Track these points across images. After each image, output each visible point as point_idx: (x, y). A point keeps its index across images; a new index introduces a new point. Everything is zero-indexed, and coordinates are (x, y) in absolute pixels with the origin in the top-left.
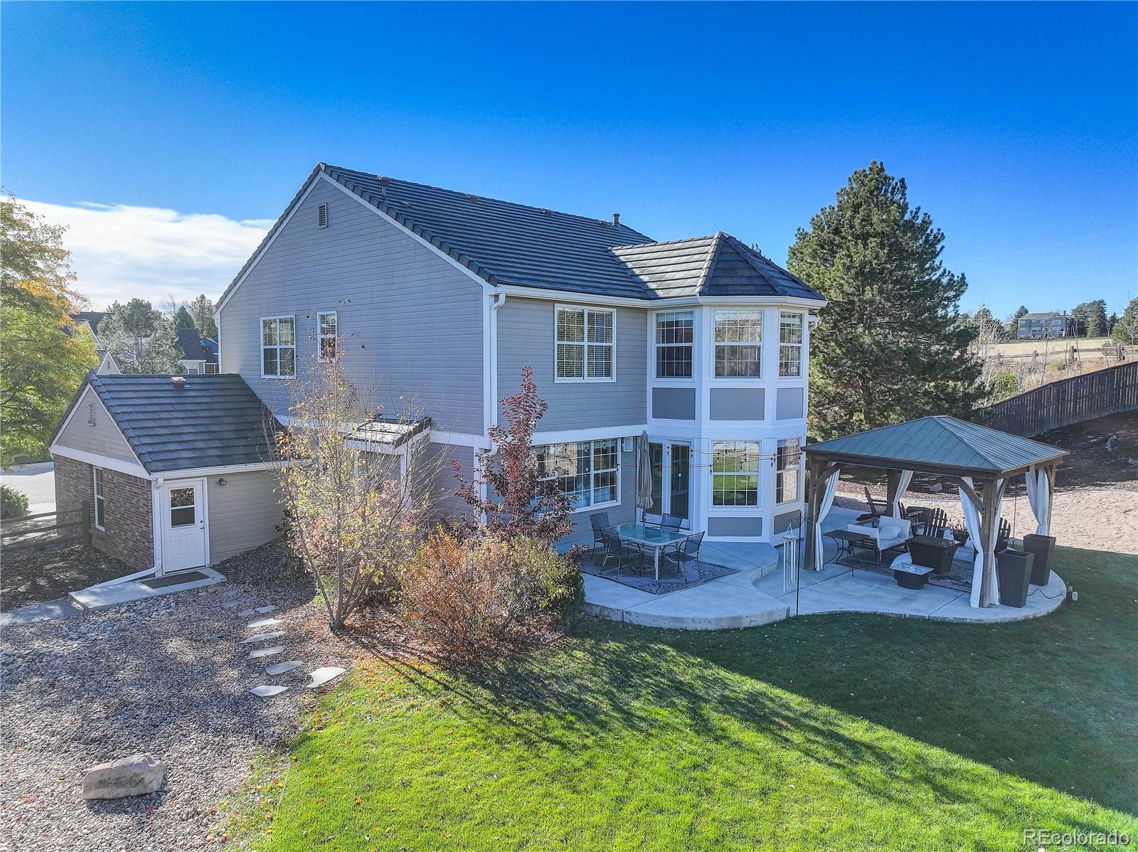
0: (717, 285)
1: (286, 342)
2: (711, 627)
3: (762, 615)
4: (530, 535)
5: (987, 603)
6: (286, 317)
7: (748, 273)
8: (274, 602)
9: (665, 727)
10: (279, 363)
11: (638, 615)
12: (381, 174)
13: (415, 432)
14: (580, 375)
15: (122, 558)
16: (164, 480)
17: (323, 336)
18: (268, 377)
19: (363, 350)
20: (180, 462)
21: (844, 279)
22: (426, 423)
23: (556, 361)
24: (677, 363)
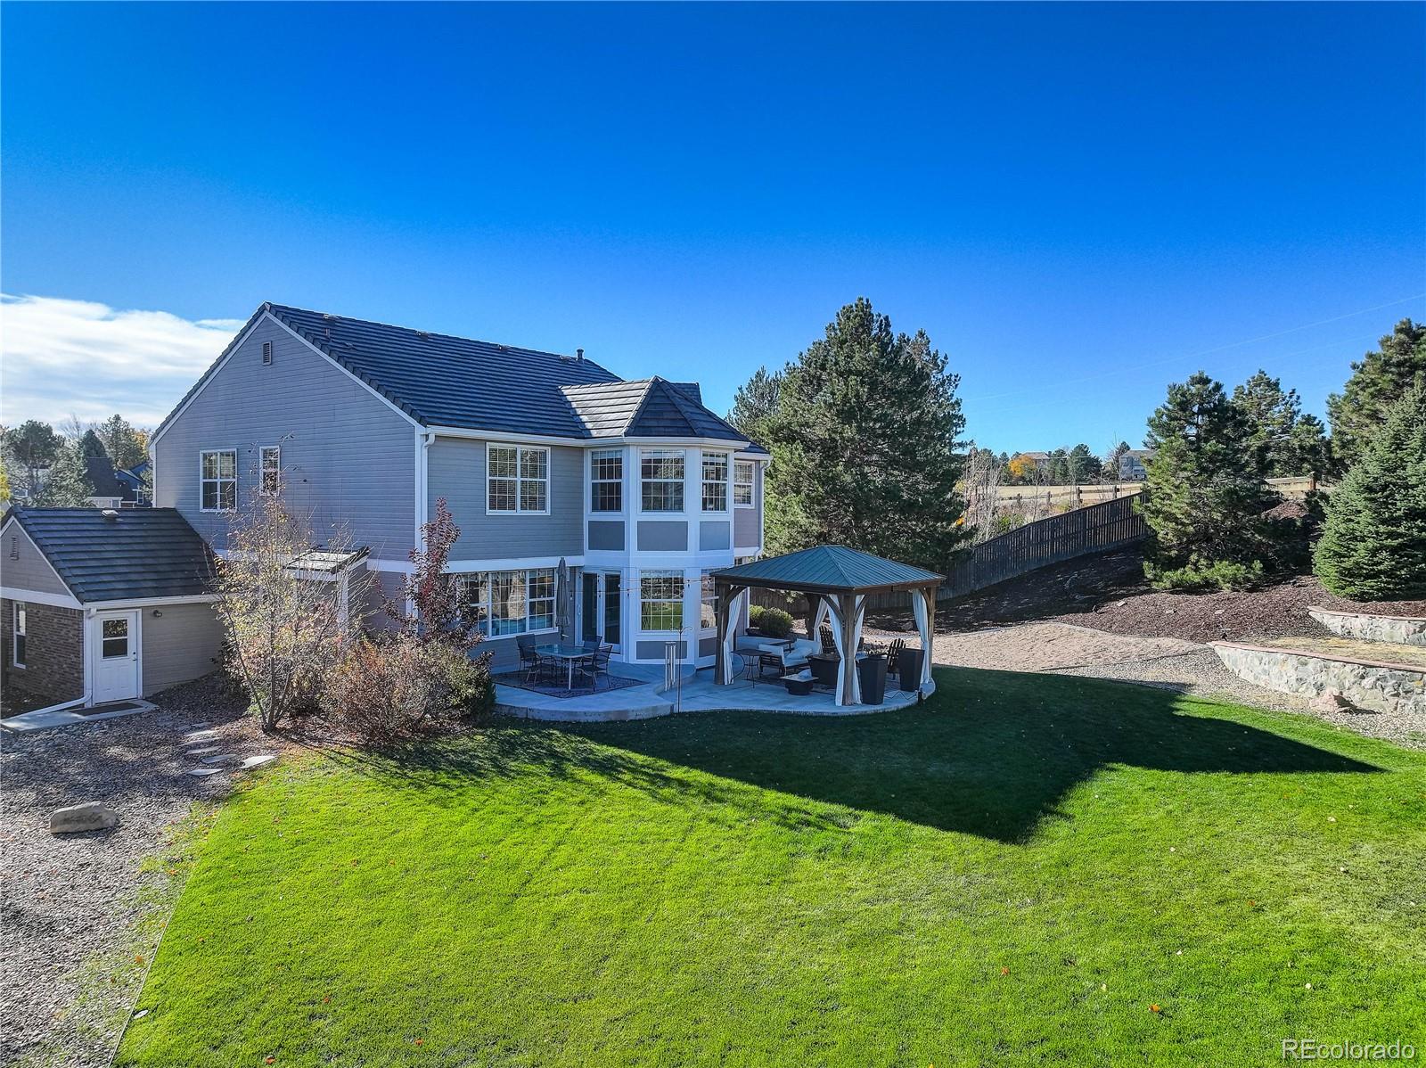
0: (644, 427)
1: (227, 476)
2: (600, 719)
3: (647, 710)
4: (442, 642)
5: (848, 702)
6: (228, 450)
7: (672, 416)
8: (209, 720)
10: (219, 496)
11: (539, 711)
12: (330, 312)
13: (354, 560)
14: (513, 507)
15: (45, 693)
16: (98, 610)
17: (265, 470)
18: (207, 510)
19: (305, 484)
20: (115, 593)
21: (827, 417)
22: (364, 552)
23: (488, 494)
24: (609, 498)
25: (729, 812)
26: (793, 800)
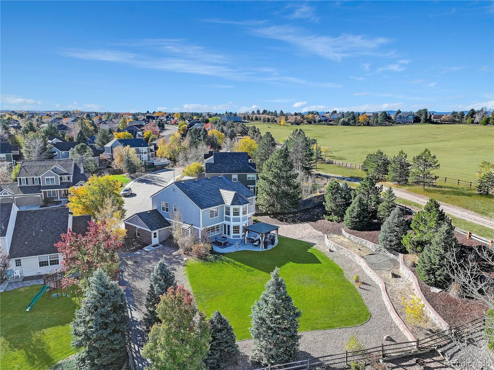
0: (233, 203)
2: (228, 253)
5: (262, 248)
6: (167, 203)
7: (238, 201)
8: (174, 250)
9: (219, 263)
10: (165, 209)
11: (219, 251)
14: (214, 217)
16: (153, 232)
17: (174, 208)
18: (163, 211)
19: (181, 212)
20: (153, 229)
22: (192, 225)
23: (210, 216)
24: (228, 213)
25: (242, 269)
26: (249, 267)
